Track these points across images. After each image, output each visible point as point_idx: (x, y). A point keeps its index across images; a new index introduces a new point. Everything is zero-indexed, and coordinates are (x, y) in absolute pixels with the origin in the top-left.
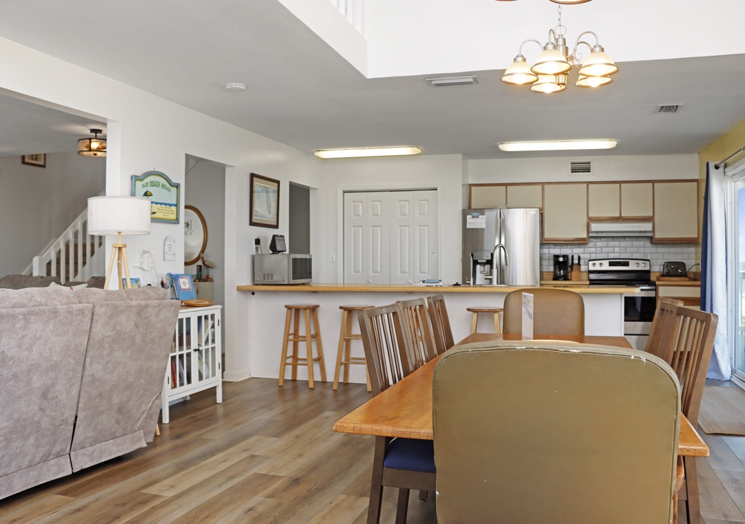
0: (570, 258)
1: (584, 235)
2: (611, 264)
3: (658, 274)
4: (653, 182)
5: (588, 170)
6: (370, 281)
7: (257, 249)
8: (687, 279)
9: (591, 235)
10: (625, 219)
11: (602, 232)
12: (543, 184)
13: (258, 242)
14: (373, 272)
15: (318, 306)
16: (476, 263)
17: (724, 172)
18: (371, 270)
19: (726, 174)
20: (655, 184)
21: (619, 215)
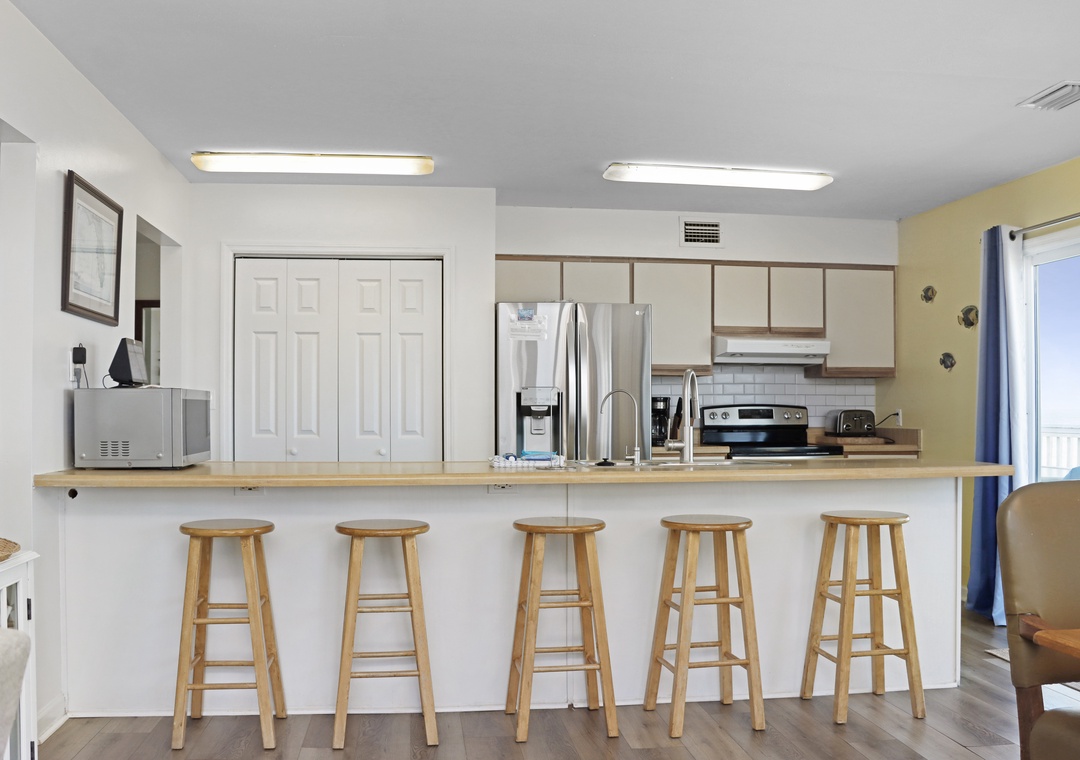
0: (674, 403)
1: (708, 362)
2: (743, 415)
3: (820, 433)
4: (824, 266)
5: (713, 238)
6: (295, 450)
7: (77, 373)
8: (882, 440)
9: (717, 360)
10: (776, 333)
11: (742, 355)
12: (632, 261)
13: (79, 355)
14: (301, 431)
15: (269, 528)
16: (523, 411)
17: (1023, 247)
18: (296, 431)
19: (1027, 250)
20: (827, 271)
21: (766, 326)
